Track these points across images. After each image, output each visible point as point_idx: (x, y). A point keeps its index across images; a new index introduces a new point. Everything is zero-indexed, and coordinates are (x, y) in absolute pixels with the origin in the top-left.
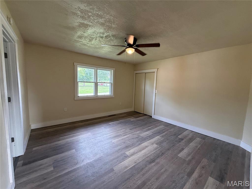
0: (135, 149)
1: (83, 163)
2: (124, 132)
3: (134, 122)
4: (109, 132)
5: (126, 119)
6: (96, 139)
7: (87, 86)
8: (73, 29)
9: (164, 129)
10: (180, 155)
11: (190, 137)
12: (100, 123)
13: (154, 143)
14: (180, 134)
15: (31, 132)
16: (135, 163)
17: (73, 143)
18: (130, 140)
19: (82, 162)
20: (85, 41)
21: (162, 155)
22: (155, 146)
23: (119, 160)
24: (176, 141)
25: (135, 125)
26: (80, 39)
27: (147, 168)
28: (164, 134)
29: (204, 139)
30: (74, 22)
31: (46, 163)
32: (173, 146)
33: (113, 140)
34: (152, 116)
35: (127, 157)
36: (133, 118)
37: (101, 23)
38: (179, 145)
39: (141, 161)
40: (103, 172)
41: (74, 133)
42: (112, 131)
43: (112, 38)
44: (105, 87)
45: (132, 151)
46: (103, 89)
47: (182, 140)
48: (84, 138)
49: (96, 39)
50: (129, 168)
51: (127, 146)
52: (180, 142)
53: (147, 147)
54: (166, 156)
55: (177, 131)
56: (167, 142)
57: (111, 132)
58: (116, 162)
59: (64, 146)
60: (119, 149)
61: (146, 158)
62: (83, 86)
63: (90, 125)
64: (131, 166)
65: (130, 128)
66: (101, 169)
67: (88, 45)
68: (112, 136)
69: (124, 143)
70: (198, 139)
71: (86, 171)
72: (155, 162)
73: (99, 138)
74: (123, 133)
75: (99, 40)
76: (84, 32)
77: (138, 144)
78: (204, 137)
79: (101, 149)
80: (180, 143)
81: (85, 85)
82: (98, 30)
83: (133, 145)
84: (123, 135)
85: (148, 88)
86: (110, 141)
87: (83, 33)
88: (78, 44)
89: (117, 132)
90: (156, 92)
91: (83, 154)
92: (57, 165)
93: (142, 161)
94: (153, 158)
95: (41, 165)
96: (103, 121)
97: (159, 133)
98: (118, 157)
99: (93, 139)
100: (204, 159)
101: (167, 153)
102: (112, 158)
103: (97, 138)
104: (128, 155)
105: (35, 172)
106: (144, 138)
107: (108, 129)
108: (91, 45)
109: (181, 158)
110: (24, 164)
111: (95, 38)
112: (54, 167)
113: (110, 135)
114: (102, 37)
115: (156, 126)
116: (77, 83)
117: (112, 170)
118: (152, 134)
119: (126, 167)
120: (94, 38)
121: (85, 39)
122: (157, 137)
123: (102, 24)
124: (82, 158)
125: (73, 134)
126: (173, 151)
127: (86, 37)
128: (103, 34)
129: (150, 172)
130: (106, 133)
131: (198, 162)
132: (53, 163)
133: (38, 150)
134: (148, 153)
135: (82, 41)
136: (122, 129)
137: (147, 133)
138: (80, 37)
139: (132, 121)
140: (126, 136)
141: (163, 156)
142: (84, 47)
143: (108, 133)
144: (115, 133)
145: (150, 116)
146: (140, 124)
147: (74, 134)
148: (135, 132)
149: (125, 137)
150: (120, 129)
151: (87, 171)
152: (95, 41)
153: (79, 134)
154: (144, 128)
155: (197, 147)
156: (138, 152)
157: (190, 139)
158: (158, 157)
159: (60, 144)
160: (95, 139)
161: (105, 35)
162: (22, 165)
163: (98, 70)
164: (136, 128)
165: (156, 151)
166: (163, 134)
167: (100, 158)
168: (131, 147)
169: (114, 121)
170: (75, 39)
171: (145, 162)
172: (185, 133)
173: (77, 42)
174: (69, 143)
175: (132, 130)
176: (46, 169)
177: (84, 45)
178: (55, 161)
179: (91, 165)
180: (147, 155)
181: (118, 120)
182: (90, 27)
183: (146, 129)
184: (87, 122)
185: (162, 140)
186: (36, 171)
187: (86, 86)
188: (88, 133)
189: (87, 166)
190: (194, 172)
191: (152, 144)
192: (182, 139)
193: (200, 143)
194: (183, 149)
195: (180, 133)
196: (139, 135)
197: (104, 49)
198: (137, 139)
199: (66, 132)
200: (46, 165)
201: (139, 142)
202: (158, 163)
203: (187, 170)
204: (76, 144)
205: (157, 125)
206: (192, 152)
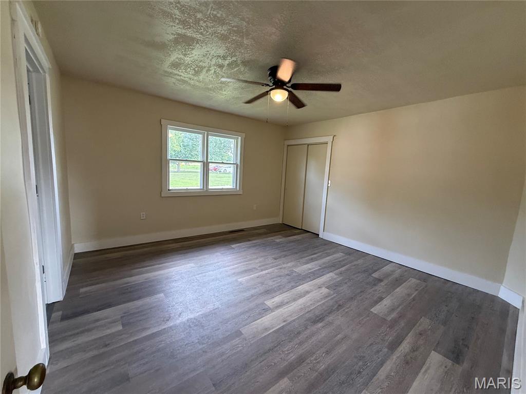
0: (283, 296)
1: (180, 319)
2: (261, 264)
3: (283, 245)
4: (231, 263)
5: (265, 239)
6: (205, 276)
7: (184, 172)
8: (162, 47)
9: (344, 260)
10: (375, 310)
11: (397, 276)
12: (213, 244)
13: (322, 286)
14: (375, 271)
15: (74, 259)
16: (284, 321)
17: (160, 282)
18: (274, 279)
19: (179, 316)
20: (186, 74)
21: (338, 309)
22: (325, 291)
23: (252, 315)
24: (367, 284)
25: (285, 251)
26: (177, 69)
27: (308, 332)
28: (343, 269)
29: (425, 281)
30: (166, 33)
31: (107, 318)
32: (361, 292)
33: (239, 277)
34: (318, 235)
35: (267, 310)
36: (280, 236)
37: (222, 35)
38: (373, 291)
39: (295, 319)
40: (221, 337)
41: (161, 262)
42: (238, 260)
43: (242, 69)
44: (221, 175)
45: (277, 299)
46: (218, 179)
47: (381, 282)
48: (182, 273)
49: (208, 70)
50: (271, 331)
51: (268, 291)
52: (375, 285)
53: (307, 292)
54: (346, 310)
55: (370, 265)
56: (349, 284)
57: (235, 262)
58: (247, 319)
59: (142, 287)
60: (252, 296)
61: (306, 314)
62: (175, 172)
63: (193, 248)
64: (276, 327)
65: (273, 256)
66: (216, 330)
67: (192, 82)
68: (237, 270)
69: (262, 283)
70: (413, 281)
71: (187, 333)
72: (323, 321)
73: (211, 273)
74: (259, 264)
75: (215, 72)
76: (185, 55)
77: (290, 285)
78: (425, 277)
79: (216, 294)
80: (376, 288)
81: (181, 170)
82: (215, 50)
83: (280, 289)
84: (259, 269)
85: (312, 176)
86: (234, 279)
87: (182, 57)
88: (171, 80)
89: (247, 263)
90: (329, 185)
91: (181, 302)
92: (129, 321)
93: (298, 318)
94: (319, 313)
95: (97, 320)
96: (220, 241)
97: (332, 267)
98: (250, 310)
99: (199, 274)
100: (423, 317)
101: (349, 305)
102: (239, 311)
103: (207, 274)
104: (271, 307)
105: (86, 333)
106: (303, 275)
107: (229, 258)
108: (197, 84)
109: (376, 314)
110: (64, 318)
111: (207, 68)
112: (123, 325)
113: (233, 269)
114: (221, 66)
115: (326, 253)
116: (167, 162)
117: (238, 334)
118: (319, 270)
119: (266, 329)
120: (205, 67)
121: (186, 70)
122: (328, 275)
123: (224, 38)
124: (178, 309)
125: (159, 264)
126: (360, 302)
127: (187, 66)
128: (224, 59)
129: (314, 339)
130: (226, 263)
131: (411, 325)
132: (122, 317)
133: (92, 292)
134: (311, 304)
135: (180, 74)
136: (257, 258)
137: (309, 266)
138: (176, 65)
139: (278, 244)
140: (267, 271)
141: (340, 311)
142: (182, 87)
143: (229, 264)
144: (244, 265)
145: (315, 235)
146: (294, 248)
147: (162, 264)
148: (284, 263)
149: (264, 272)
150: (254, 257)
151: (189, 333)
152: (207, 74)
153: (171, 265)
154: (302, 258)
155: (409, 295)
156: (290, 302)
157: (397, 280)
158: (330, 312)
159: (134, 282)
160: (204, 274)
161: (227, 62)
162: (60, 320)
163: (210, 137)
164: (286, 256)
165: (326, 300)
166: (341, 269)
167: (214, 310)
168: (275, 292)
169: (241, 243)
170: (166, 69)
171: (305, 321)
172: (387, 268)
173: (170, 77)
174: (151, 281)
175: (277, 260)
176: (109, 328)
177: (184, 82)
178: (125, 313)
179: (196, 323)
180: (309, 307)
181: (249, 240)
182: (197, 43)
183: (306, 258)
184: (186, 243)
185: (338, 281)
186: (89, 330)
187: (182, 172)
188: (188, 263)
189: (188, 324)
190: (401, 342)
191: (319, 288)
192: (380, 280)
193: (417, 288)
194: (381, 299)
195: (375, 268)
196: (291, 269)
197: (224, 93)
198: (288, 277)
199: (144, 261)
200: (109, 320)
201: (293, 284)
202: (330, 324)
203: (387, 338)
204: (165, 284)
205: (328, 251)
206: (399, 306)
